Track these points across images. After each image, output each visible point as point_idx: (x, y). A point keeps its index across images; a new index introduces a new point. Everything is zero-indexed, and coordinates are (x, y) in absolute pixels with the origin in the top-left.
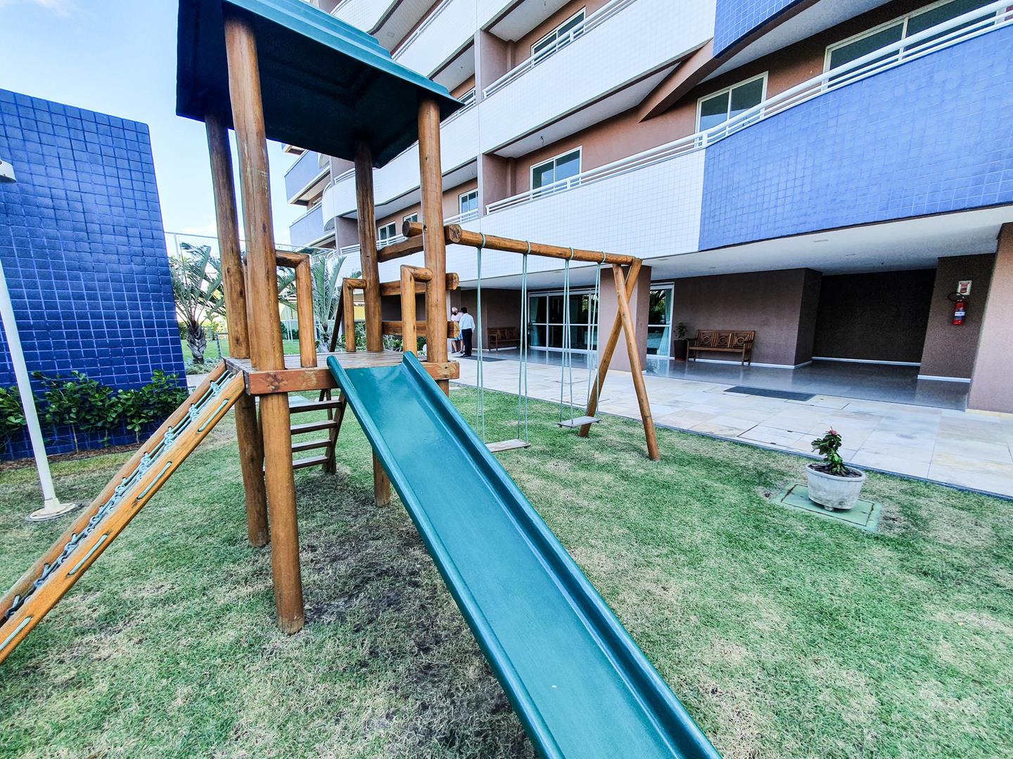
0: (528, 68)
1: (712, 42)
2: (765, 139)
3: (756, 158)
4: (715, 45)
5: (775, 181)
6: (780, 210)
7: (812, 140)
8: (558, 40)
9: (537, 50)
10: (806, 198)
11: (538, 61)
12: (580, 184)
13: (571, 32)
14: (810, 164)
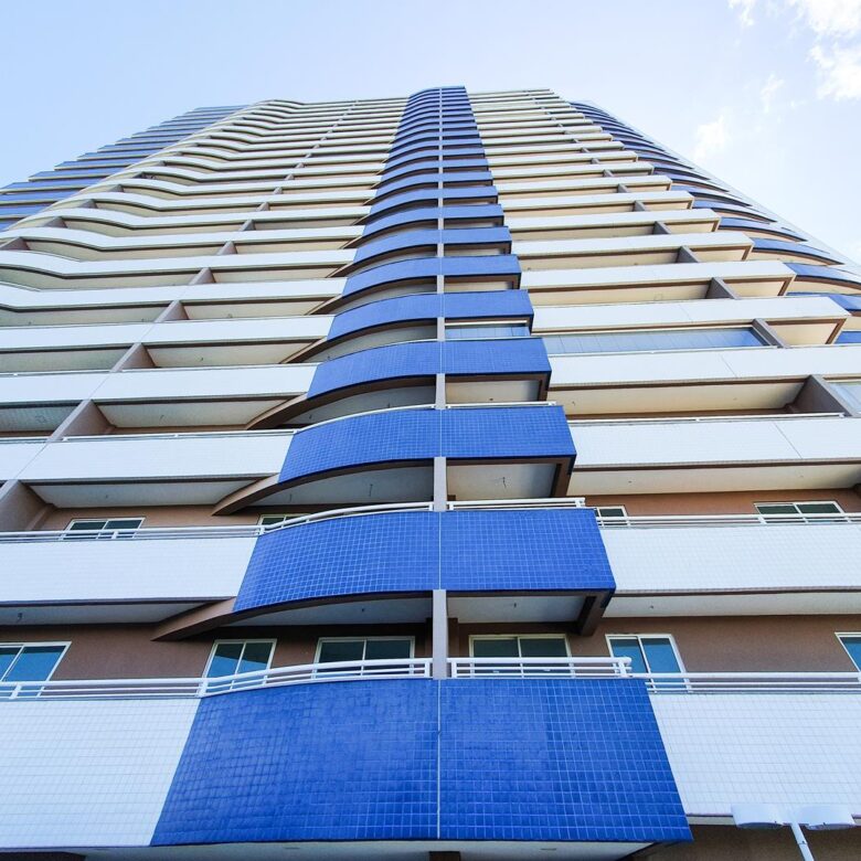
0: (54, 539)
1: (235, 600)
2: (255, 709)
3: (243, 727)
4: (237, 603)
5: (254, 761)
6: (251, 799)
7: (290, 725)
8: (103, 531)
9: (75, 527)
10: (278, 791)
11: (70, 538)
12: (38, 696)
13: (116, 531)
14: (285, 751)
